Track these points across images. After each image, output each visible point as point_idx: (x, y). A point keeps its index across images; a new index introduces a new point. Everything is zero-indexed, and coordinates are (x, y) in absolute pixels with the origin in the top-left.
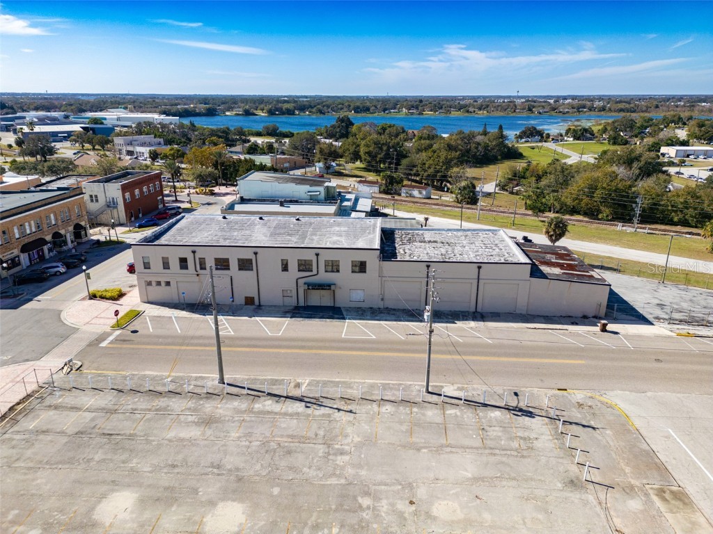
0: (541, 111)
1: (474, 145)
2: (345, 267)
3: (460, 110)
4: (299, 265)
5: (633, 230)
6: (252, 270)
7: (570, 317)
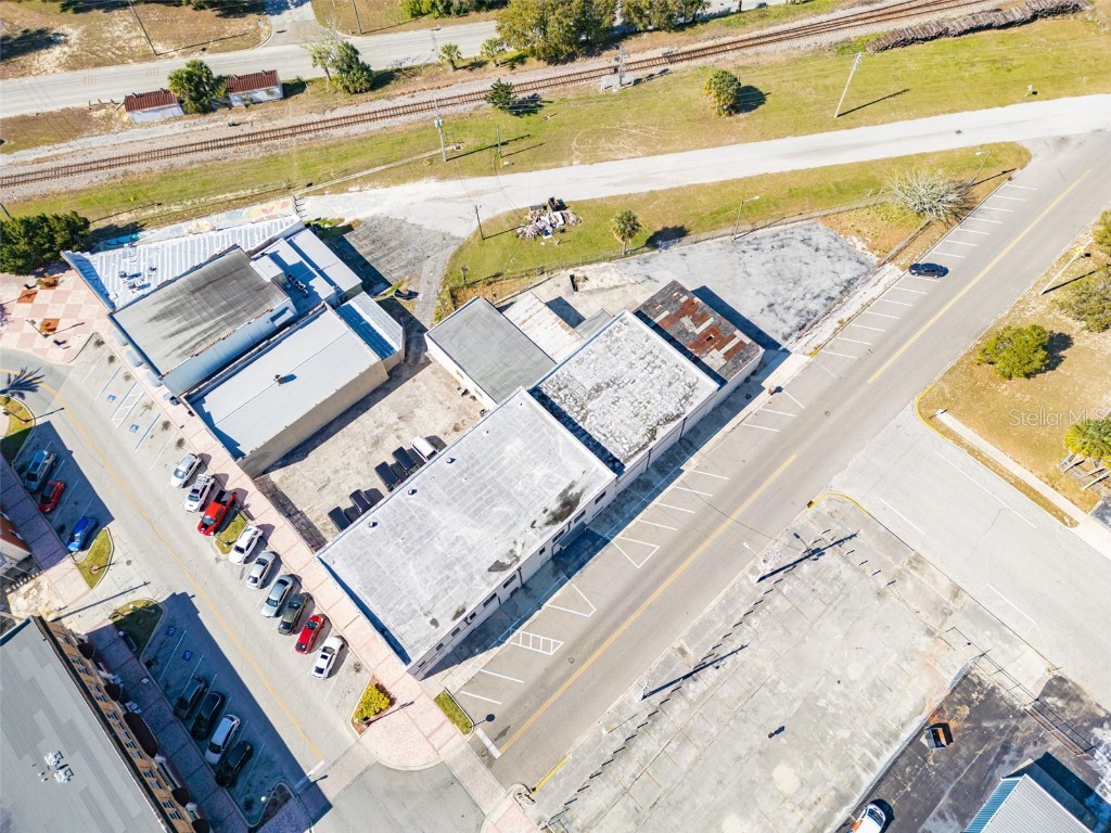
5: (616, 83)
7: (737, 388)
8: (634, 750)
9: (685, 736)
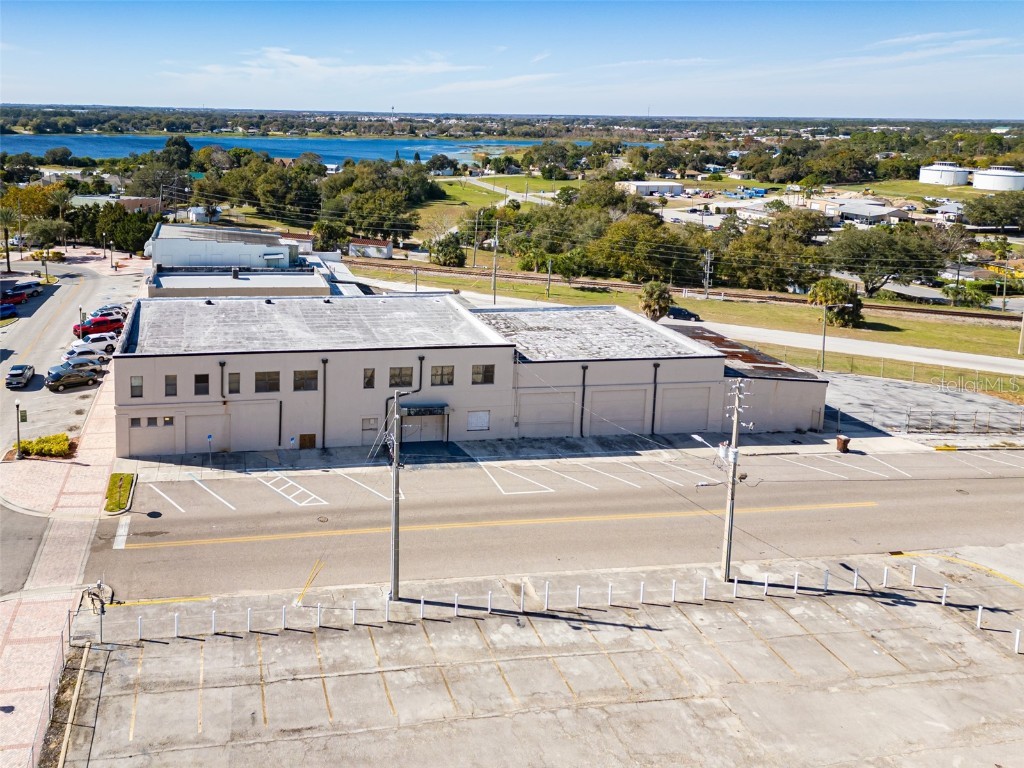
0: (427, 133)
1: (392, 181)
2: (463, 376)
3: (318, 130)
4: (392, 377)
5: (703, 297)
6: (316, 389)
7: (779, 432)
8: (327, 644)
9: (443, 679)
